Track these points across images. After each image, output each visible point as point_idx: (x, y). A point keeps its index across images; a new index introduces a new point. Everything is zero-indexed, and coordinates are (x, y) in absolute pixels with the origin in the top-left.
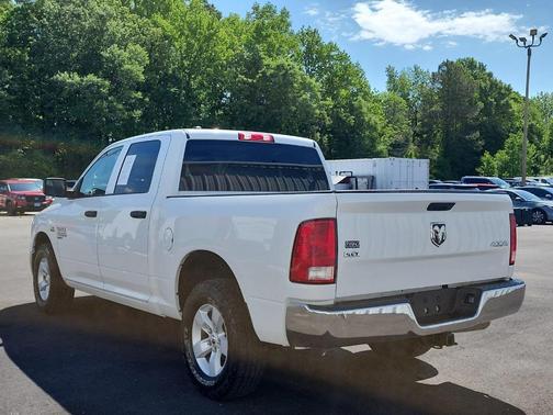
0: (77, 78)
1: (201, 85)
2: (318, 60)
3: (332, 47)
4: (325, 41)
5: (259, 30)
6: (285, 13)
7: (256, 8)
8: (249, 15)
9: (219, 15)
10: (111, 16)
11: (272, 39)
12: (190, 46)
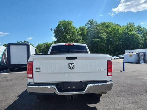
0: (95, 39)
1: (117, 38)
2: (141, 31)
3: (144, 28)
4: (142, 27)
5: (127, 27)
6: (133, 24)
7: (127, 24)
8: (126, 25)
9: (121, 26)
10: (100, 29)
11: (130, 29)
12: (114, 32)
